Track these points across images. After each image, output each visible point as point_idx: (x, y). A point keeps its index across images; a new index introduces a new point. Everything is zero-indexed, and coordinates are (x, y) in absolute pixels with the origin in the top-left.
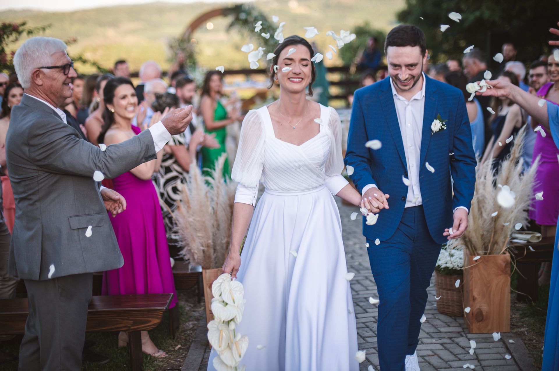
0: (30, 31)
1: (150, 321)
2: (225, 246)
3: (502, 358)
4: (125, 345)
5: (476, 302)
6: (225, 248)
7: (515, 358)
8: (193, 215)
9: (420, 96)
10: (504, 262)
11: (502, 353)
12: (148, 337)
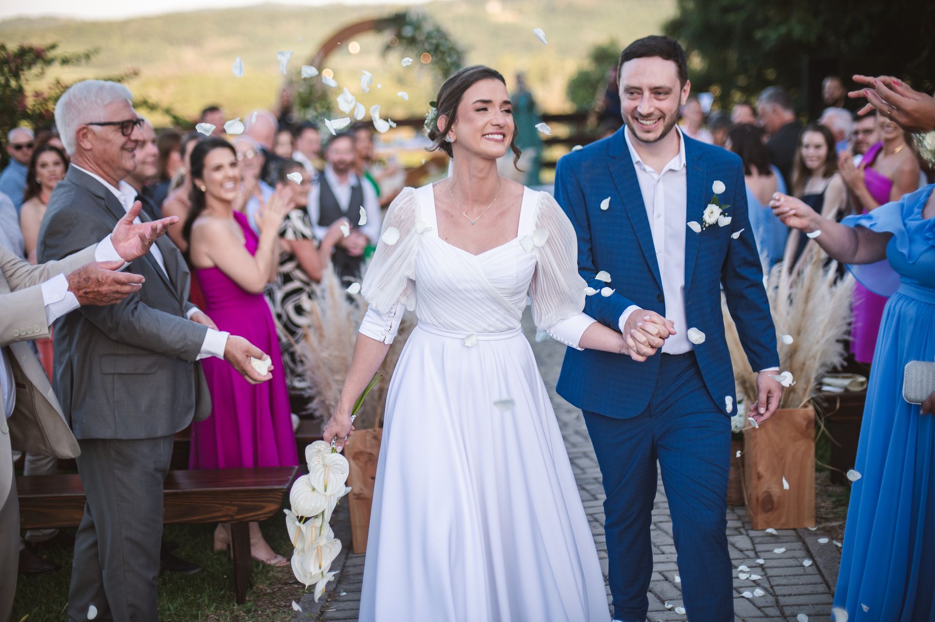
0: (65, 59)
1: (263, 508)
2: (376, 395)
3: (799, 564)
4: (225, 547)
5: (763, 481)
6: (376, 397)
7: (819, 564)
8: (327, 348)
9: (678, 164)
10: (805, 419)
11: (799, 558)
12: (260, 535)
